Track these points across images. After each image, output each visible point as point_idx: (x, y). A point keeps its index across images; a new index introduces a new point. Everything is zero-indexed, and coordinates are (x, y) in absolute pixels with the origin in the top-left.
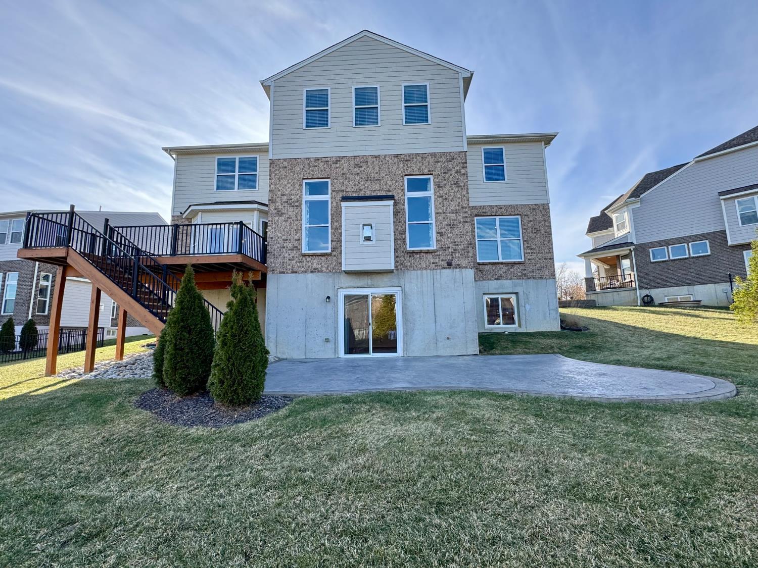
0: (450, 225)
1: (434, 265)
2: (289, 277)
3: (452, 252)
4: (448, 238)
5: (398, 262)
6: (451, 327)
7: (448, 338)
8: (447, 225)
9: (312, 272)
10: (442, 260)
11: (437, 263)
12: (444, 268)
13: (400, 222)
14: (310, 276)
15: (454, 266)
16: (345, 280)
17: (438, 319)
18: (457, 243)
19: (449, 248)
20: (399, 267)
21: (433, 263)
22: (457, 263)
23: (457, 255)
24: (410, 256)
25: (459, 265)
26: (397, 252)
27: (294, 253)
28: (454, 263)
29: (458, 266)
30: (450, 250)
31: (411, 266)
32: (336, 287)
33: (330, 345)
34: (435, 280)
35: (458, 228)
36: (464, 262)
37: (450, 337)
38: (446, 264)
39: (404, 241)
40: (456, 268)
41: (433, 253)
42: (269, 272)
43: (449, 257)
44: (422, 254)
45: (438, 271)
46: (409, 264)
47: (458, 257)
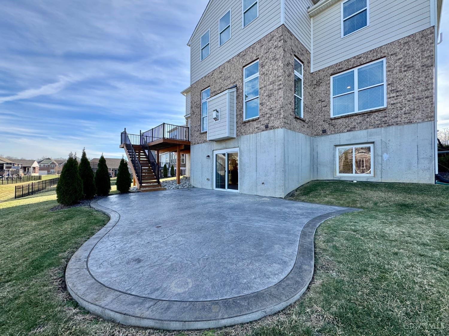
0: (268, 95)
1: (257, 129)
2: (197, 146)
3: (269, 117)
4: (267, 106)
5: (238, 131)
6: (266, 176)
7: (263, 183)
8: (266, 96)
9: (204, 142)
10: (262, 125)
11: (259, 127)
12: (263, 130)
13: (239, 103)
14: (203, 144)
15: (270, 128)
16: (215, 146)
17: (258, 169)
18: (273, 109)
19: (267, 114)
20: (238, 134)
21: (257, 128)
22: (272, 125)
23: (272, 118)
24: (244, 126)
25: (273, 126)
26: (237, 124)
27: (198, 133)
28: (270, 125)
29: (273, 128)
30: (268, 116)
31: (244, 133)
32: (212, 150)
33: (210, 182)
34: (257, 140)
35: (274, 96)
36: (277, 123)
37: (265, 183)
38: (265, 128)
39: (241, 115)
40: (271, 129)
41: (257, 121)
42: (191, 145)
43: (267, 122)
44: (251, 122)
45: (259, 133)
46: (243, 131)
47: (273, 120)
